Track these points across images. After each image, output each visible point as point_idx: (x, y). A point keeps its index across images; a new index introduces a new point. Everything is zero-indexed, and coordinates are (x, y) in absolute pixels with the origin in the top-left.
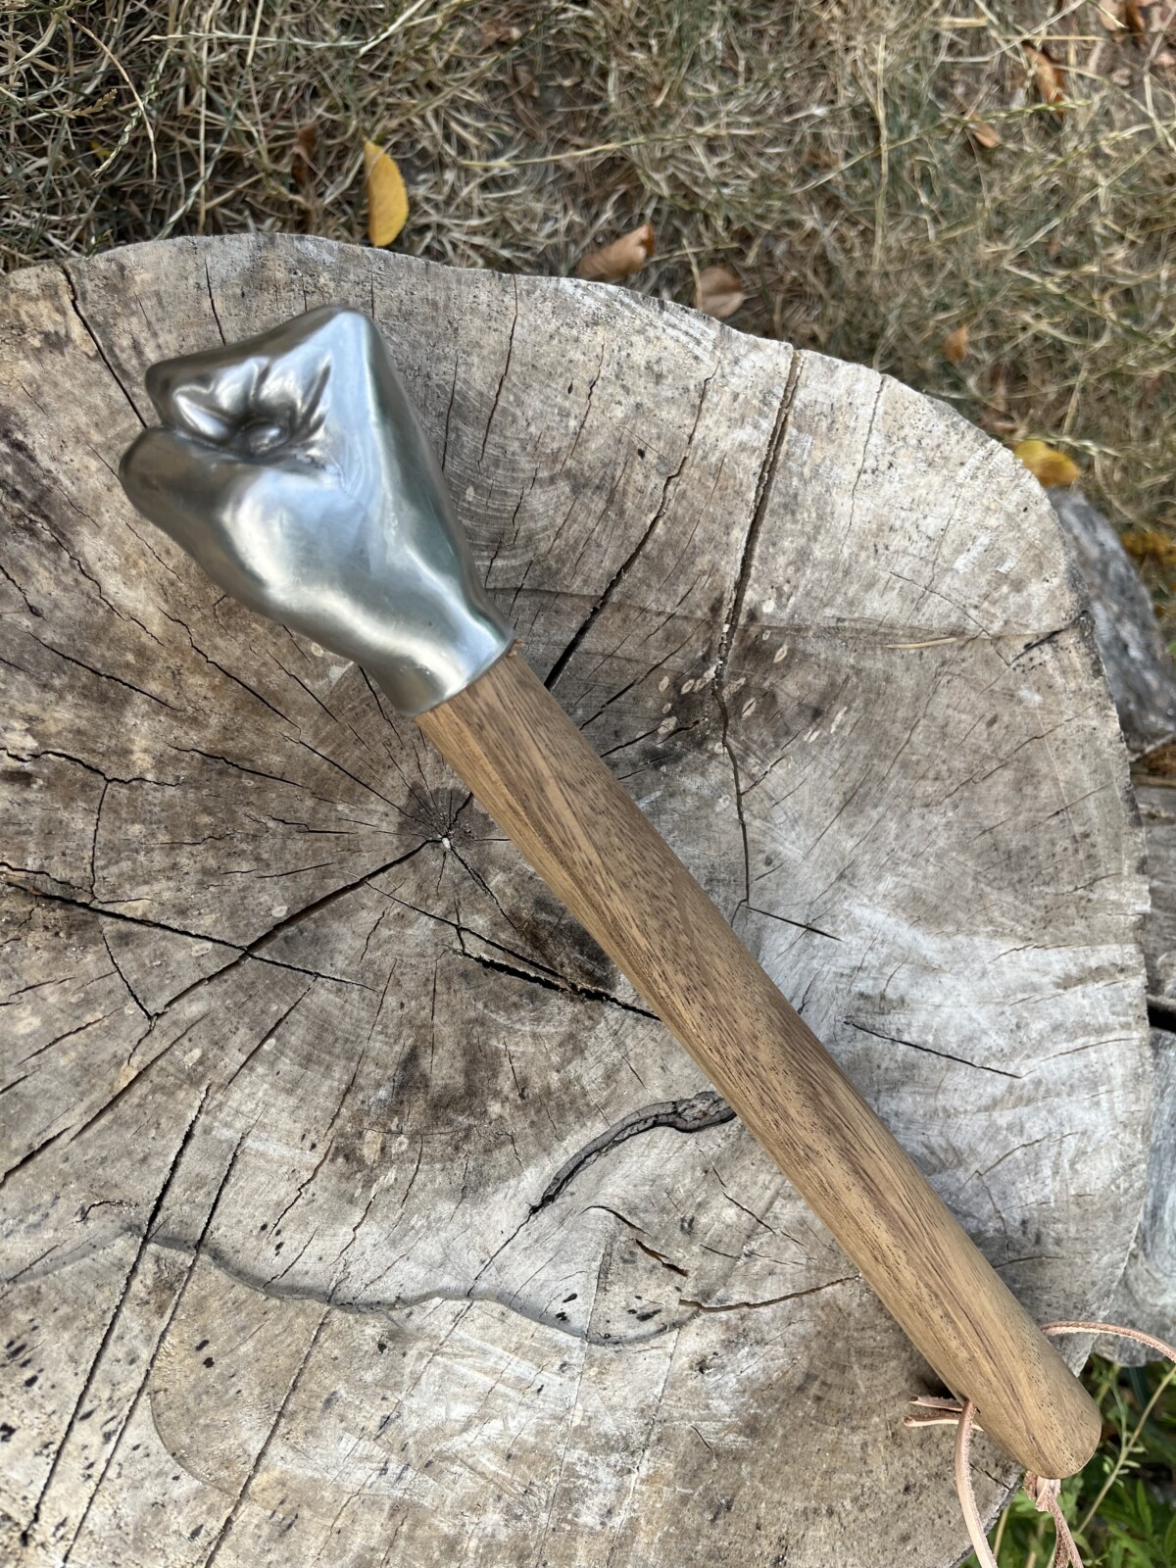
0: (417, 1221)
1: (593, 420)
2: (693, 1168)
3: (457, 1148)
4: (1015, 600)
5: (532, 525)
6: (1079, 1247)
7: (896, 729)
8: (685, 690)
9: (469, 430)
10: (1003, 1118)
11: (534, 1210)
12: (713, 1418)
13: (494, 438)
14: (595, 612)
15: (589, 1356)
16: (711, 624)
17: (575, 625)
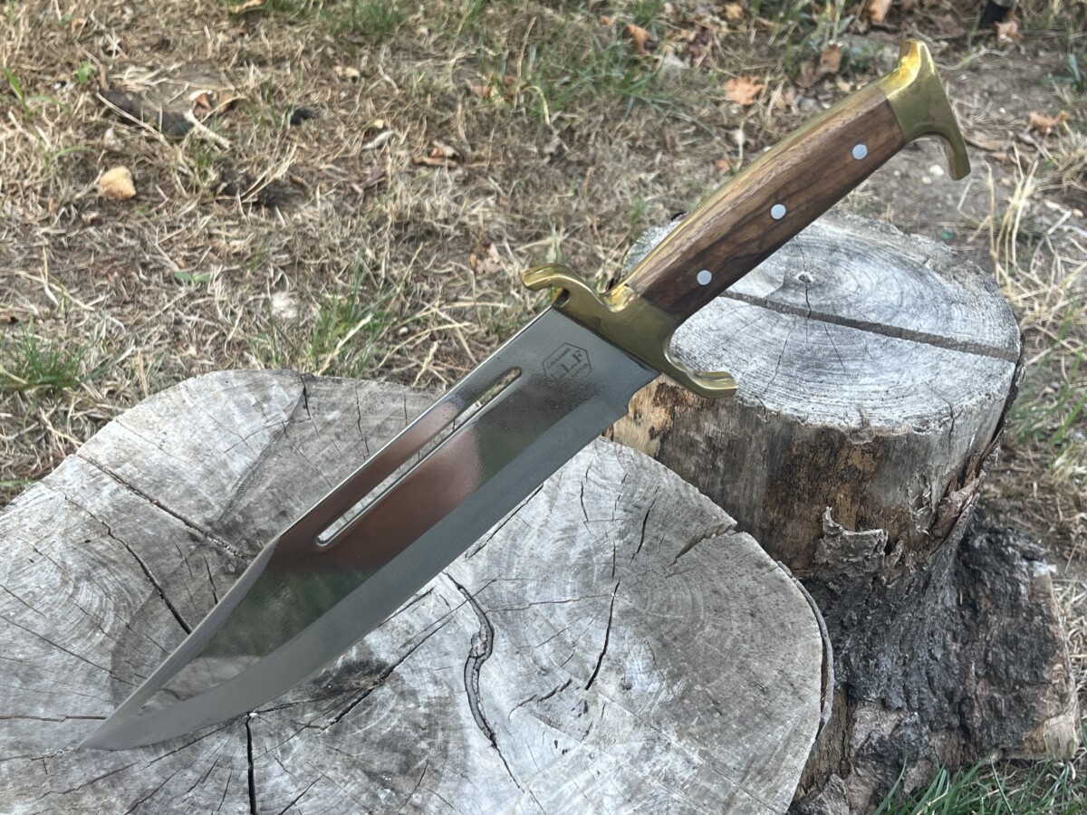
0: (467, 805)
1: (57, 558)
2: (512, 658)
3: (436, 771)
4: (274, 404)
5: (95, 606)
6: (653, 490)
7: (315, 481)
8: (232, 570)
9: (25, 615)
10: (561, 502)
11: (494, 745)
12: (658, 693)
13: (36, 606)
14: (163, 597)
15: (592, 743)
16: (201, 544)
17: (164, 608)
